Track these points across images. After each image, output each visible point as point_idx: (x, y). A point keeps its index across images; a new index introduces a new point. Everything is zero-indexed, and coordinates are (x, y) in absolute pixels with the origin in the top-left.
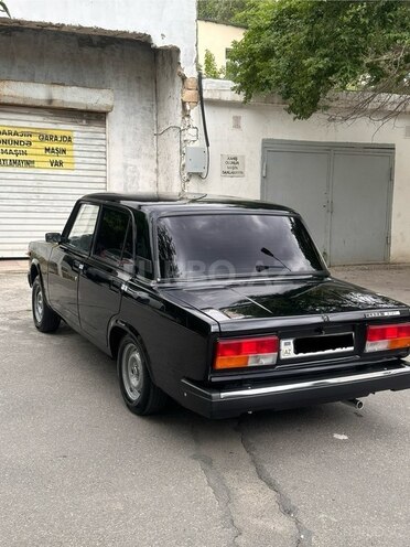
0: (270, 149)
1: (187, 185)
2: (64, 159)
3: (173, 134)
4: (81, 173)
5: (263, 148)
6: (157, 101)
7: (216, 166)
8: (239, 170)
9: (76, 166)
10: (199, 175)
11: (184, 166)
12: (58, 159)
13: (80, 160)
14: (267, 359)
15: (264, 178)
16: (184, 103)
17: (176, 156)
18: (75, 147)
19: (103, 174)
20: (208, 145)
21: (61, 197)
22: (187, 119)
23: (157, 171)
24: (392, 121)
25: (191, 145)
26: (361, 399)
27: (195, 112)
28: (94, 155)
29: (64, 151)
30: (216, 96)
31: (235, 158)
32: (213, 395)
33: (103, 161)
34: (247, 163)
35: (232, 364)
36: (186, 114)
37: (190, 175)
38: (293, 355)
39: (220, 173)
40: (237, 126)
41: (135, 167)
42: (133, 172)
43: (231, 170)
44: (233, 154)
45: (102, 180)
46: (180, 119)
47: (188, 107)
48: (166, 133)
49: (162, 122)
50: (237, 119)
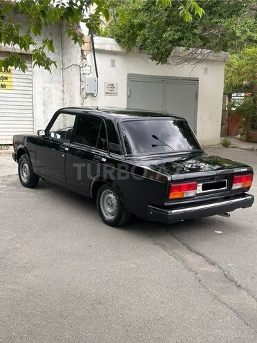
0: (132, 79)
1: (85, 100)
2: (6, 83)
3: (75, 69)
4: (17, 92)
5: (128, 79)
6: (62, 48)
7: (102, 89)
8: (115, 91)
9: (14, 88)
10: (92, 95)
11: (83, 89)
12: (3, 83)
13: (16, 84)
14: (191, 194)
15: (129, 96)
16: (82, 51)
17: (77, 83)
18: (13, 76)
19: (30, 93)
20: (97, 77)
21: (5, 107)
22: (84, 60)
23: (63, 91)
24: (200, 65)
25: (88, 76)
26: (229, 213)
27: (89, 56)
28: (25, 81)
29: (6, 78)
30: (102, 47)
31: (113, 85)
32: (169, 212)
33: (31, 85)
34: (119, 87)
35: (176, 197)
36: (84, 57)
37: (87, 94)
38: (202, 192)
39: (104, 93)
40: (113, 65)
41: (50, 89)
42: (49, 92)
43: (110, 92)
44: (111, 82)
45: (30, 96)
46: (80, 60)
47: (85, 53)
48: (69, 68)
49: (65, 61)
50: (113, 61)
